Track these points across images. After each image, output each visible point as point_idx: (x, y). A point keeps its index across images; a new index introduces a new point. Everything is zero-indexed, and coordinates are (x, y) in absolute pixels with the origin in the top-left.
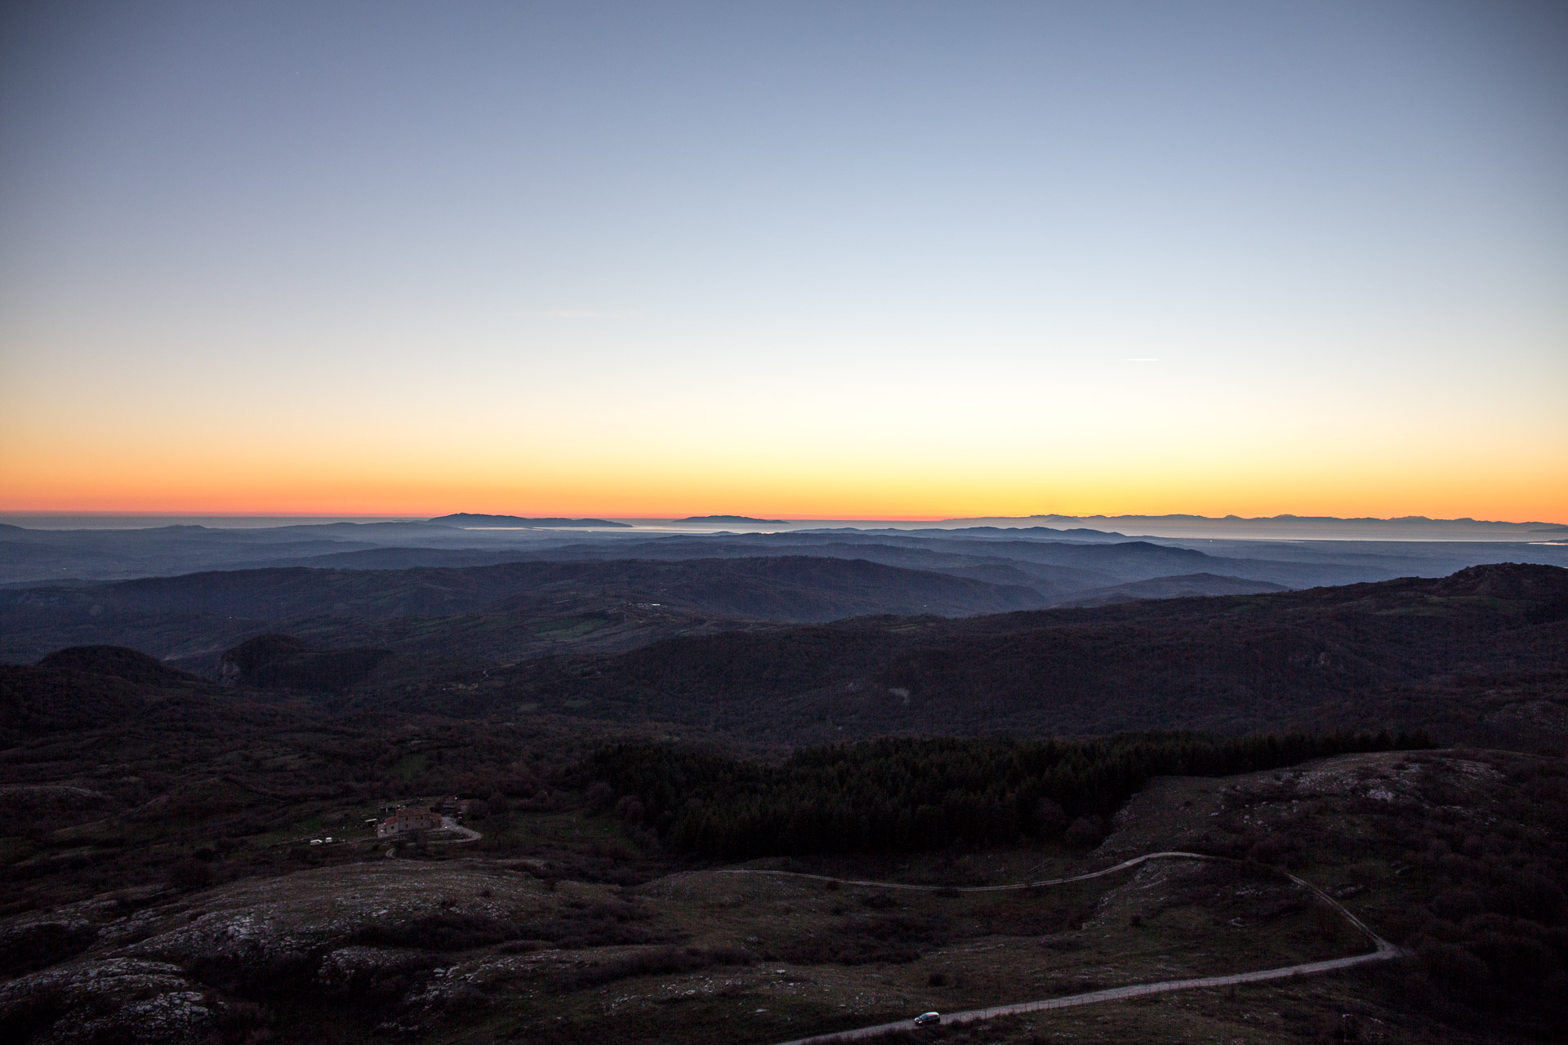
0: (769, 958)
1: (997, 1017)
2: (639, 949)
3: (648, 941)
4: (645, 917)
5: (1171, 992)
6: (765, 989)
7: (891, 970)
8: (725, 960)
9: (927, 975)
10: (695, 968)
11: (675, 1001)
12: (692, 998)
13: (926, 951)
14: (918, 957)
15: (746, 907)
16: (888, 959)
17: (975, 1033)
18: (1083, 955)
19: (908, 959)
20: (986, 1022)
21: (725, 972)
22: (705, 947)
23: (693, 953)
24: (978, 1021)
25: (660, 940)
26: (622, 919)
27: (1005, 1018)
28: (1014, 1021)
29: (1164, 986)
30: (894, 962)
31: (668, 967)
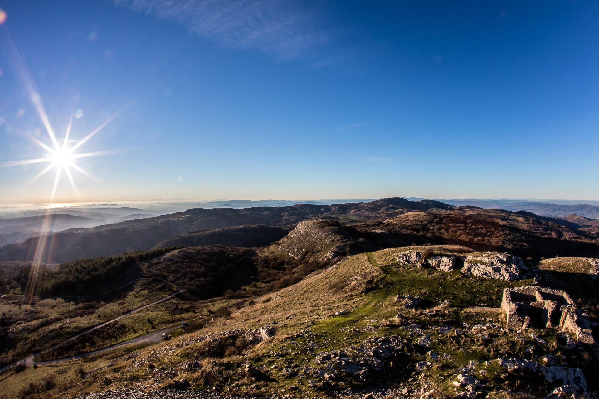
0: (66, 318)
1: (113, 322)
2: (41, 320)
3: (42, 318)
4: (39, 312)
5: (144, 308)
6: (67, 325)
7: (90, 316)
8: (57, 320)
9: (97, 315)
10: (53, 323)
11: (51, 331)
12: (54, 330)
13: (95, 310)
14: (94, 312)
15: (58, 306)
16: (89, 313)
17: (110, 327)
18: (126, 304)
19: (93, 313)
20: (111, 323)
21: (58, 323)
22: (53, 317)
23: (51, 319)
24: (110, 324)
25: (44, 317)
26: (36, 313)
27: (115, 322)
28: (116, 322)
29: (143, 308)
30: (90, 314)
31: (47, 323)
